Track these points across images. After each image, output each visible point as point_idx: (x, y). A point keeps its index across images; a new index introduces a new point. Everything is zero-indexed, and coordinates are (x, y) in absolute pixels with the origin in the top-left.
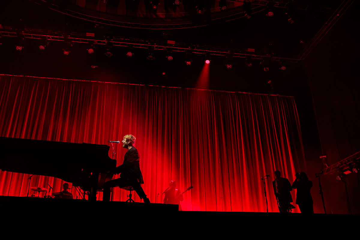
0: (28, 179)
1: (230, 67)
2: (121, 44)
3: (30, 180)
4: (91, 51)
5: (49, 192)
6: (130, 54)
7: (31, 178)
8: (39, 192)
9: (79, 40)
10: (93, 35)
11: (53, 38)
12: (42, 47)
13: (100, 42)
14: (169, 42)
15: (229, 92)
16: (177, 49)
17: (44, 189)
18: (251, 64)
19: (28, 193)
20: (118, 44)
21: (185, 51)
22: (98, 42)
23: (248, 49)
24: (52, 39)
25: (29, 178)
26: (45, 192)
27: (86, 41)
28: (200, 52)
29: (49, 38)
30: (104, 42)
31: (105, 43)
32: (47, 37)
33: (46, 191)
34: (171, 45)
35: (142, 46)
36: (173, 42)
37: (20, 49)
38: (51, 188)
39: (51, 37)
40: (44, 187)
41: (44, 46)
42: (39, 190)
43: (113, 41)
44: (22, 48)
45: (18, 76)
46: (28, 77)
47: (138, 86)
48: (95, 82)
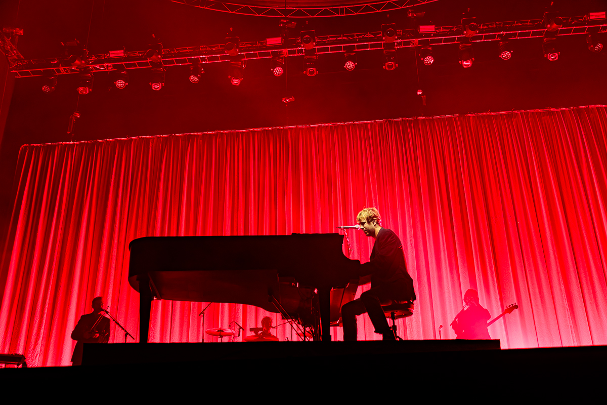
0: (199, 315)
1: (555, 57)
2: (332, 49)
3: (203, 316)
4: (278, 71)
5: (239, 335)
6: (350, 65)
7: (204, 314)
8: (221, 336)
9: (255, 55)
10: (277, 41)
11: (210, 59)
12: (194, 78)
13: (294, 52)
14: (423, 29)
15: (559, 110)
16: (440, 41)
17: (229, 331)
18: (600, 46)
19: (203, 340)
20: (327, 49)
21: (456, 42)
22: (290, 52)
23: (591, 14)
24: (209, 61)
25: (201, 313)
26: (233, 336)
27: (268, 54)
28: (487, 37)
29: (203, 59)
30: (301, 51)
31: (303, 53)
32: (201, 58)
33: (234, 334)
34: (428, 35)
35: (372, 46)
36: (431, 29)
37: (158, 88)
38: (240, 327)
39: (207, 57)
40: (230, 327)
41: (197, 76)
42: (221, 333)
43: (316, 46)
44: (162, 85)
45: (161, 137)
46: (177, 136)
47: (372, 123)
48: (292, 128)
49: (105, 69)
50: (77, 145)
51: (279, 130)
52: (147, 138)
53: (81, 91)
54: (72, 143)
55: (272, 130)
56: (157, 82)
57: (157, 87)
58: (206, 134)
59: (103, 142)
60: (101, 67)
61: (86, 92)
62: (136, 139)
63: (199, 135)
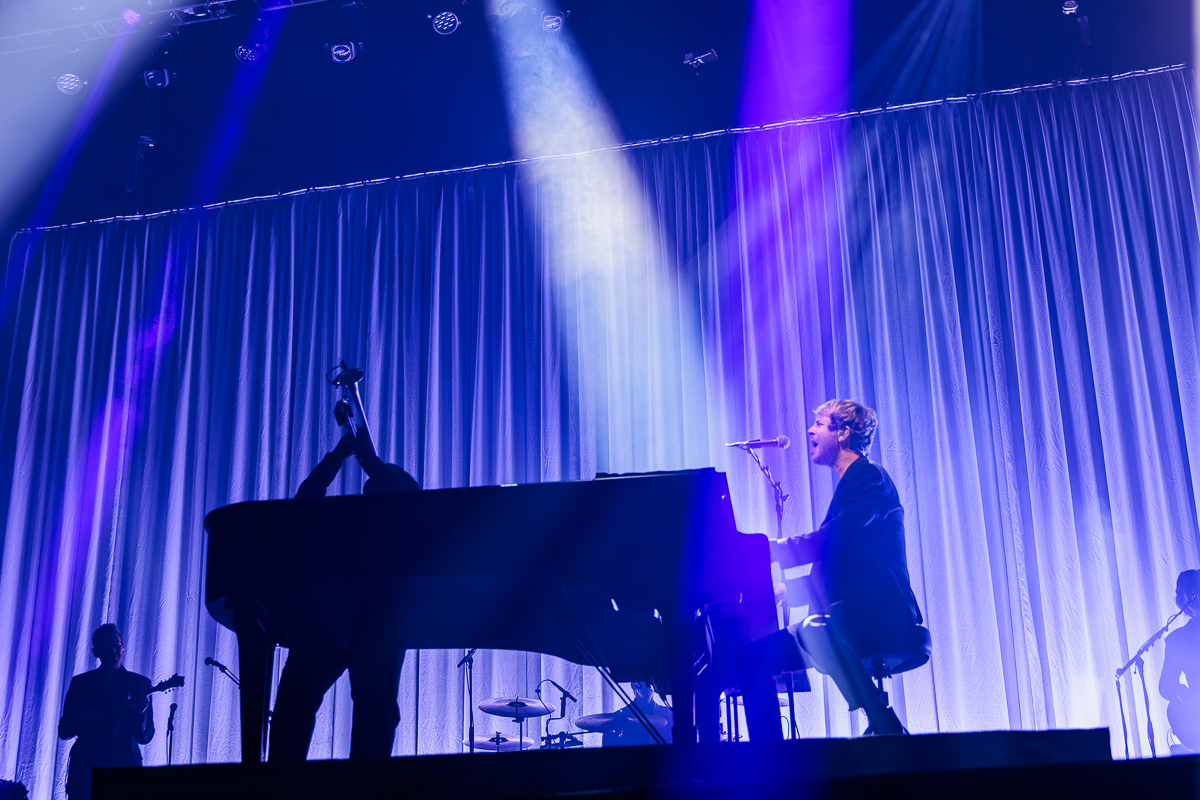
0: (459, 666)
3: (470, 667)
7: (470, 661)
8: (519, 719)
17: (538, 704)
19: (472, 730)
25: (465, 660)
26: (546, 717)
33: (548, 712)
37: (347, 56)
38: (565, 694)
40: (536, 693)
42: (518, 710)
44: (356, 46)
45: (365, 186)
46: (407, 181)
47: (936, 107)
48: (713, 139)
49: (208, 16)
50: (152, 220)
51: (678, 145)
52: (329, 191)
53: (150, 81)
54: (138, 217)
55: (662, 145)
56: (342, 41)
57: (343, 53)
58: (484, 170)
59: (217, 210)
60: (197, 11)
61: (164, 82)
62: (301, 196)
63: (464, 174)
